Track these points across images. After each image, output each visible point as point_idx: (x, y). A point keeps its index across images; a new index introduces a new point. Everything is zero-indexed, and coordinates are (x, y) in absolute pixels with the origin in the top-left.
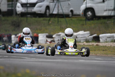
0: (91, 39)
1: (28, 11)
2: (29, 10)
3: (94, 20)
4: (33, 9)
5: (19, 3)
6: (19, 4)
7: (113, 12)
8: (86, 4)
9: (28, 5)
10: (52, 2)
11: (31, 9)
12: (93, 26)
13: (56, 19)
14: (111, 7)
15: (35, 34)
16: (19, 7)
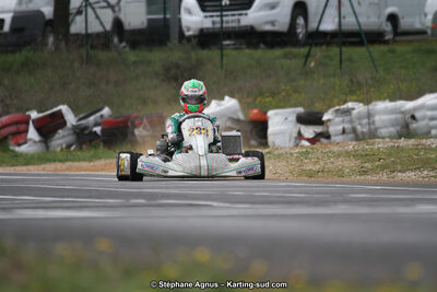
1: (225, 25)
2: (229, 18)
4: (246, 14)
9: (225, 2)
11: (236, 18)
15: (254, 112)
16: (189, 12)
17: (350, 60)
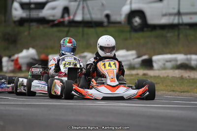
0: (138, 64)
1: (32, 16)
2: (34, 14)
3: (146, 31)
4: (41, 12)
5: (17, 1)
6: (16, 5)
7: (177, 18)
8: (131, 3)
9: (33, 6)
12: (142, 41)
13: (80, 29)
14: (174, 9)
17: (87, 34)
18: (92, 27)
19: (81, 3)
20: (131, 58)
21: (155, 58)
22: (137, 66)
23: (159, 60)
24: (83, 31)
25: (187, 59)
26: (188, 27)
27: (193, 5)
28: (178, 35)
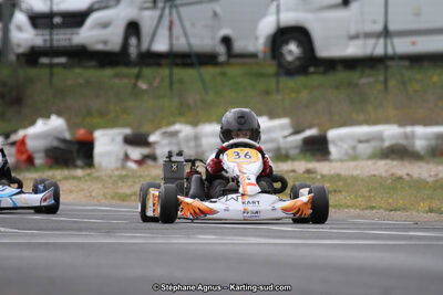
0: (296, 147)
1: (55, 43)
2: (61, 37)
3: (312, 73)
4: (77, 34)
5: (21, 10)
6: (20, 18)
7: (381, 41)
8: (278, 12)
9: (57, 20)
10: (150, 5)
11: (68, 36)
12: (304, 96)
13: (165, 72)
14: (374, 22)
15: (81, 133)
16: (20, 28)
17: (181, 81)
18: (191, 65)
19: (167, 11)
20: (278, 135)
21: (332, 134)
22: (293, 152)
23: (342, 139)
24: (171, 75)
25: (406, 136)
26: (407, 63)
27: (418, 14)
28: (386, 81)
